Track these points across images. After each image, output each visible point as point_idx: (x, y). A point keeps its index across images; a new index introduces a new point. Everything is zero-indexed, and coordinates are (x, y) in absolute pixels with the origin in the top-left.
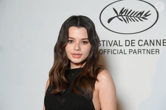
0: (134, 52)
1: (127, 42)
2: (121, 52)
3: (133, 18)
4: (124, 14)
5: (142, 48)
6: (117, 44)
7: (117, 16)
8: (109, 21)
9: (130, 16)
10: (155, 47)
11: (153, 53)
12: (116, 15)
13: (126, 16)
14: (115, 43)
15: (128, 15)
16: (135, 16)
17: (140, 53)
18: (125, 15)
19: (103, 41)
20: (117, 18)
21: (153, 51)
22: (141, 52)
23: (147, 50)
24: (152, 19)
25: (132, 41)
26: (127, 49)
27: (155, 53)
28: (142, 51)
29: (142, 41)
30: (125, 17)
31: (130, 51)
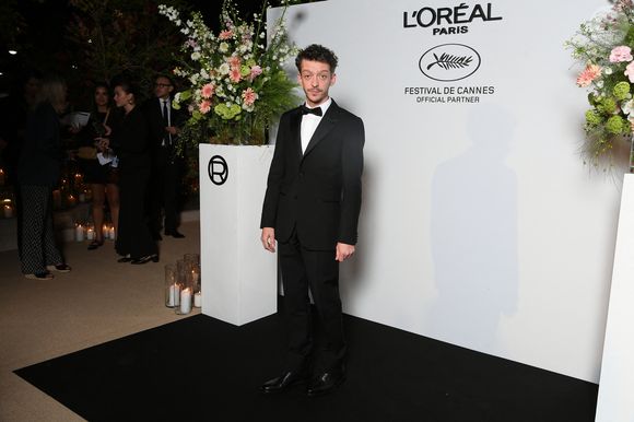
0: (453, 100)
1: (446, 90)
2: (439, 100)
3: (454, 64)
4: (444, 60)
5: (461, 96)
6: (435, 92)
7: (438, 62)
9: (451, 62)
10: (475, 95)
11: (472, 101)
13: (447, 62)
15: (449, 61)
16: (456, 62)
17: (458, 101)
19: (422, 88)
20: (437, 64)
21: (472, 99)
22: (460, 100)
23: (466, 98)
24: (473, 65)
25: (451, 88)
26: (446, 97)
27: (474, 101)
29: (462, 88)
30: (445, 63)
31: (449, 99)
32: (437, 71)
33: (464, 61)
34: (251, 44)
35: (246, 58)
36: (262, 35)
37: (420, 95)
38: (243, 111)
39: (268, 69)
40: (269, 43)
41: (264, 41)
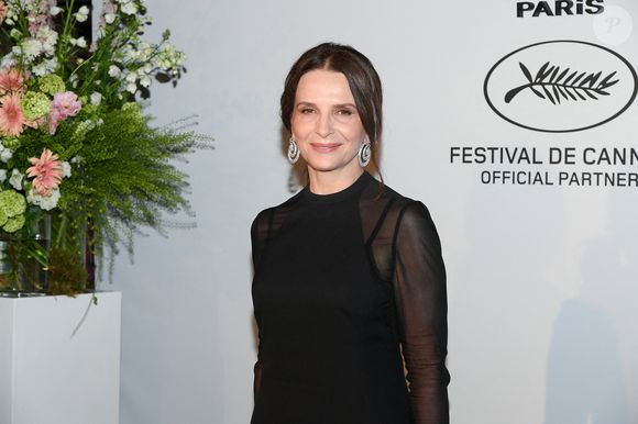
0: (572, 180)
1: (555, 153)
2: (538, 178)
3: (571, 90)
4: (547, 80)
5: (592, 169)
6: (527, 158)
7: (530, 85)
8: (509, 97)
9: (564, 85)
10: (627, 168)
11: (621, 182)
12: (529, 82)
13: (553, 85)
14: (524, 156)
15: (559, 83)
16: (577, 84)
17: (587, 182)
18: (550, 83)
19: (493, 149)
20: (529, 88)
21: (621, 177)
22: (589, 179)
23: (607, 175)
25: (567, 149)
27: (626, 182)
28: (594, 178)
29: (594, 151)
30: (550, 88)
31: (562, 177)
32: (529, 106)
33: (596, 85)
34: (52, 37)
35: (40, 71)
36: (82, 14)
37: (487, 166)
38: (29, 206)
39: (96, 98)
40: (98, 33)
41: (84, 29)
